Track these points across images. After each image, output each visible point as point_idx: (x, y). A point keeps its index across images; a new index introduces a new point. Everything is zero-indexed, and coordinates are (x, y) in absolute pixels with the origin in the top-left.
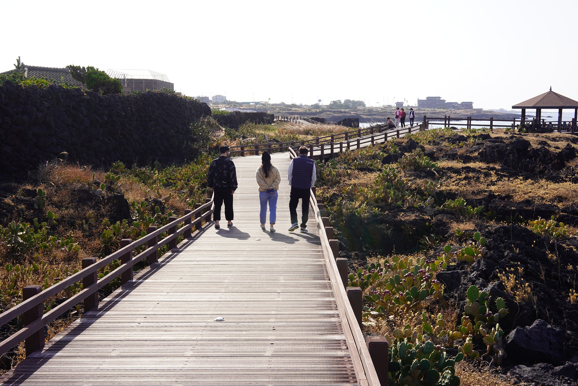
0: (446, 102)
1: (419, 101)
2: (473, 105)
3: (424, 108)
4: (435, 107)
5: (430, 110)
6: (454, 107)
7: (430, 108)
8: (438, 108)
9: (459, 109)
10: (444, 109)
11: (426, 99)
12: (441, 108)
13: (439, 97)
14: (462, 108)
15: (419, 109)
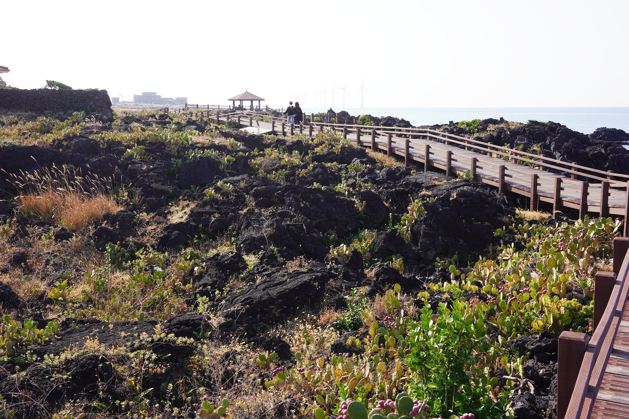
0: (162, 98)
1: (135, 97)
2: (188, 100)
3: (141, 103)
4: (151, 103)
5: (147, 105)
6: (170, 103)
7: (146, 103)
8: (154, 104)
9: (174, 104)
10: (160, 104)
11: (142, 95)
12: (157, 104)
13: (155, 93)
14: (177, 103)
15: (136, 104)
